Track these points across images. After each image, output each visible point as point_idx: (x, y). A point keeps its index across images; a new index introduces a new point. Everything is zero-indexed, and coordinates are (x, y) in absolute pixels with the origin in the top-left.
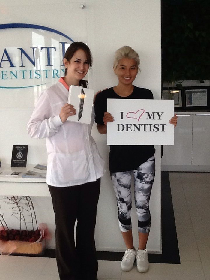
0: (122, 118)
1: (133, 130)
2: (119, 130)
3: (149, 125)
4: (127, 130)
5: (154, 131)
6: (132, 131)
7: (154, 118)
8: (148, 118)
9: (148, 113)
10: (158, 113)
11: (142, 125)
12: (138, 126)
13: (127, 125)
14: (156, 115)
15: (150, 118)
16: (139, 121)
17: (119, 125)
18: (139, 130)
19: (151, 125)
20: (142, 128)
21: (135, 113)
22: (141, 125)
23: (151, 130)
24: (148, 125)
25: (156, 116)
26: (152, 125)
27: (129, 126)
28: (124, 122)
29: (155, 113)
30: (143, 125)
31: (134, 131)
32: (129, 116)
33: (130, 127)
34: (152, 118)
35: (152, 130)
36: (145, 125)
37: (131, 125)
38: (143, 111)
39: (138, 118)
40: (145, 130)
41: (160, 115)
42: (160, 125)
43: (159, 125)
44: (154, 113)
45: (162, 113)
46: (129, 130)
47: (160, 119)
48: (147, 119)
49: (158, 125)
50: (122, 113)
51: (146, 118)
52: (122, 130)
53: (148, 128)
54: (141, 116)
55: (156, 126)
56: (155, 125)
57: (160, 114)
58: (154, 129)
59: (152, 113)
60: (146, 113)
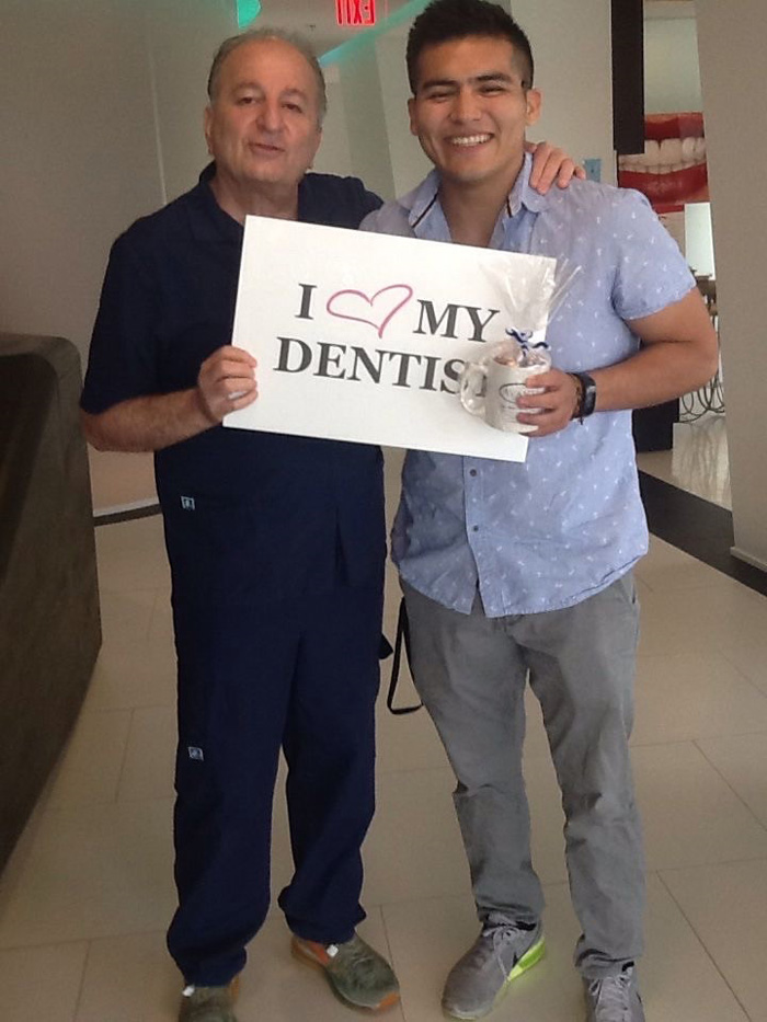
0: (304, 313)
1: (349, 374)
2: (283, 366)
3: (425, 362)
4: (322, 372)
5: (443, 388)
6: (342, 376)
7: (450, 333)
8: (423, 329)
9: (427, 305)
10: (473, 312)
11: (392, 354)
12: (374, 359)
13: (325, 348)
14: (463, 319)
15: (434, 326)
16: (380, 335)
17: (285, 343)
18: (376, 376)
19: (432, 361)
20: (390, 369)
21: (366, 299)
22: (386, 356)
23: (428, 385)
24: (419, 358)
25: (464, 323)
26: (437, 362)
27: (333, 353)
28: (313, 332)
29: (459, 310)
30: (398, 359)
31: (354, 378)
32: (343, 305)
33: (337, 361)
34: (443, 328)
35: (436, 384)
36: (405, 358)
37: (344, 348)
38: (407, 292)
39: (379, 325)
40: (402, 381)
41: (482, 322)
44: (452, 309)
45: (494, 312)
46: (329, 372)
47: (477, 336)
48: (420, 331)
50: (307, 290)
51: (416, 328)
52: (299, 370)
53: (417, 372)
55: (458, 368)
56: (452, 362)
57: (483, 316)
58: (443, 383)
59: (446, 306)
60: (420, 304)
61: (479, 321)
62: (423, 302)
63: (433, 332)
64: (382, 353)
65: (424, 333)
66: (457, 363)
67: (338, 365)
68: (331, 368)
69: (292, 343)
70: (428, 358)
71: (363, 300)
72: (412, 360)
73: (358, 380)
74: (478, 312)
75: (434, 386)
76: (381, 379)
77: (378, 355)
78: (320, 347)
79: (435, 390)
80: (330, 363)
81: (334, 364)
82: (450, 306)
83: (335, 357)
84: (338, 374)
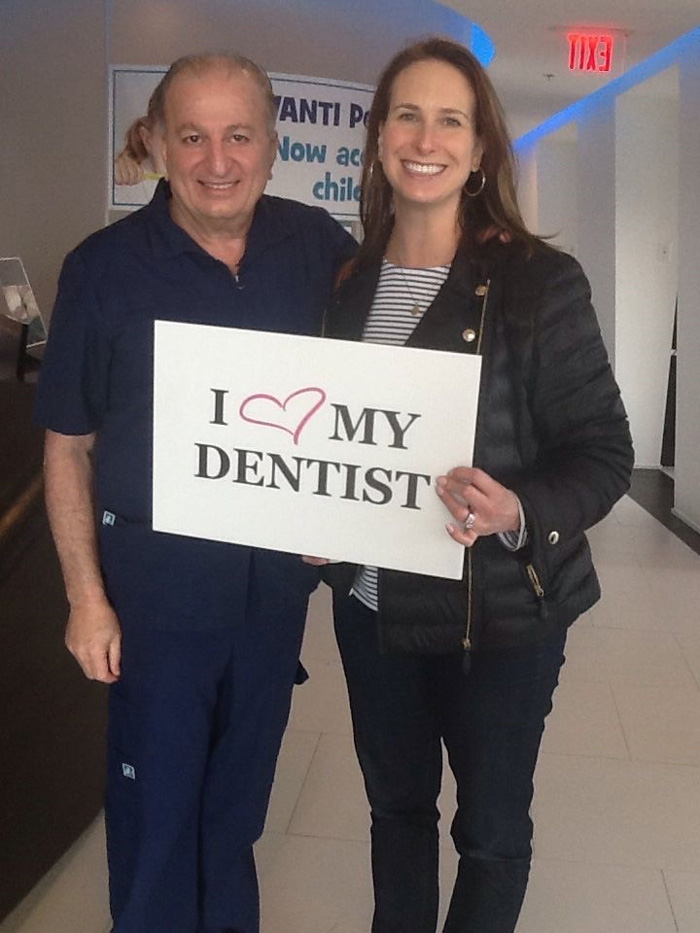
0: (219, 419)
1: (267, 481)
2: (203, 473)
3: (344, 470)
4: (241, 478)
5: (366, 497)
6: (261, 483)
7: (368, 439)
8: (340, 435)
9: (342, 410)
10: (391, 416)
11: (310, 462)
12: (292, 466)
13: (242, 454)
14: (381, 423)
15: (351, 433)
16: (296, 442)
17: (203, 449)
18: (295, 484)
19: (352, 469)
20: (309, 477)
21: (279, 403)
22: (304, 464)
23: (350, 494)
24: (337, 466)
25: (382, 430)
26: (358, 471)
27: (250, 459)
28: (231, 437)
29: (376, 414)
30: (315, 466)
31: (273, 485)
32: (254, 409)
33: (255, 468)
34: (360, 434)
35: (358, 493)
36: (323, 465)
37: (260, 455)
38: (320, 396)
39: (294, 432)
40: (322, 490)
41: (403, 427)
42: (399, 474)
43: (394, 476)
44: (369, 414)
45: (414, 416)
46: (248, 479)
47: (398, 443)
48: (336, 437)
49: (389, 474)
50: (220, 395)
51: (333, 434)
52: (219, 476)
53: (336, 481)
54: (306, 419)
55: (379, 476)
56: (373, 470)
57: (402, 421)
58: (364, 492)
59: (361, 411)
60: (334, 409)
61: (399, 428)
62: (338, 407)
63: (350, 437)
64: (299, 460)
65: (341, 439)
66: (377, 472)
67: (256, 473)
68: (249, 474)
69: (209, 449)
70: (348, 466)
71: (277, 405)
72: (331, 468)
73: (277, 487)
74: (397, 416)
75: (356, 496)
76: (300, 486)
77: (295, 462)
78: (237, 453)
79: (357, 500)
80: (248, 470)
81: (252, 471)
82: (366, 410)
83: (252, 464)
84: (256, 481)
